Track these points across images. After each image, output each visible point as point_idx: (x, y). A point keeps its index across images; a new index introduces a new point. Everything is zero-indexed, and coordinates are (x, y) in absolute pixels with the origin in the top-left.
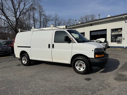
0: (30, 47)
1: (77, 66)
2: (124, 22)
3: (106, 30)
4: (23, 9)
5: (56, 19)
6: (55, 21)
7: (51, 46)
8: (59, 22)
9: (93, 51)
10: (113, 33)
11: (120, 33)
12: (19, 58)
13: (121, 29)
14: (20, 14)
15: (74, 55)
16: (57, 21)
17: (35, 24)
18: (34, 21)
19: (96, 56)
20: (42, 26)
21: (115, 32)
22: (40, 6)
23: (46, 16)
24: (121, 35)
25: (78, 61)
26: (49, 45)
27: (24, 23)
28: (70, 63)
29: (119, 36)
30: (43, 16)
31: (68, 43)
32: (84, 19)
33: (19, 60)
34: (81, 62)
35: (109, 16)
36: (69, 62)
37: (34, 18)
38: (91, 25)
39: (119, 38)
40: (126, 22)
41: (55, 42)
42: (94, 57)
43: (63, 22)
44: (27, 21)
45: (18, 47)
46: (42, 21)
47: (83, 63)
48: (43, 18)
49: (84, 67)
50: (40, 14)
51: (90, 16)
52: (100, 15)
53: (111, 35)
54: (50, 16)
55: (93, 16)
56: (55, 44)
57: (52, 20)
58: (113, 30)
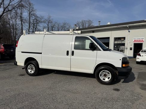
0: (41, 53)
1: (101, 75)
2: (127, 31)
3: (109, 38)
4: (9, 5)
5: (49, 22)
6: (47, 23)
7: (70, 53)
8: (53, 25)
9: (120, 60)
10: (116, 42)
11: (123, 42)
12: (23, 66)
13: (124, 38)
14: (4, 10)
15: (98, 64)
16: (50, 24)
17: (23, 25)
18: (21, 21)
19: (124, 65)
20: (32, 29)
21: (118, 41)
22: (30, 4)
23: (37, 17)
24: (124, 45)
25: (103, 71)
26: (68, 52)
27: (8, 22)
28: (93, 73)
29: (122, 46)
30: (33, 16)
31: (92, 50)
32: (80, 24)
33: (23, 69)
34: (106, 72)
35: (109, 24)
36: (91, 71)
37: (21, 17)
38: (93, 32)
39: (122, 47)
40: (129, 31)
41: (75, 49)
42: (121, 67)
43: (57, 25)
44: (12, 21)
45: (22, 52)
46: (32, 22)
47: (109, 72)
48: (33, 19)
49: (109, 77)
50: (30, 13)
51: (87, 22)
52: (100, 21)
53: (114, 43)
54: (42, 18)
55: (90, 22)
56: (75, 51)
57: (44, 22)
58: (116, 39)
